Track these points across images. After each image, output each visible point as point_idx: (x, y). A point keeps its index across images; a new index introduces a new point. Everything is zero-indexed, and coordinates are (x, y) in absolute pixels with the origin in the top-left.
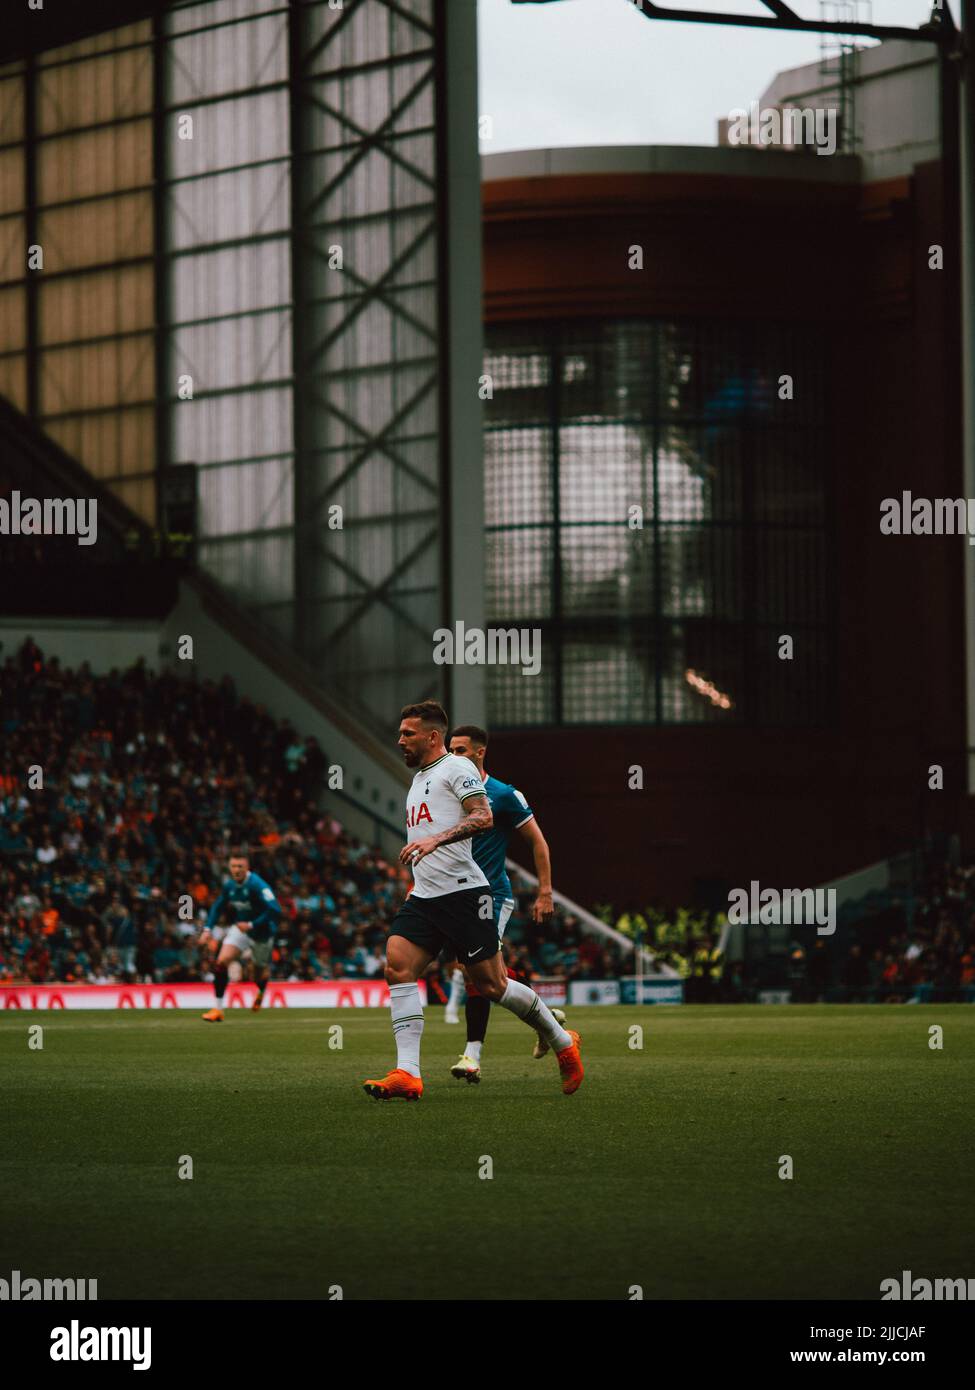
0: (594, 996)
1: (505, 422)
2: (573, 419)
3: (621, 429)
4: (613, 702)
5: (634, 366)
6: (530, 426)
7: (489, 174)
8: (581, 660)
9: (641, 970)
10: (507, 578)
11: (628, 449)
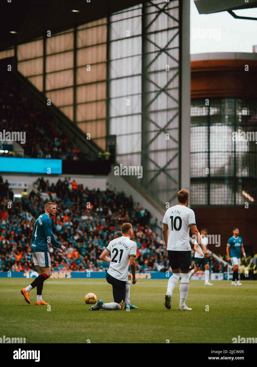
0: (217, 277)
1: (196, 125)
2: (214, 124)
3: (226, 127)
4: (223, 199)
5: (229, 110)
6: (202, 126)
7: (193, 59)
8: (215, 188)
9: (229, 271)
10: (196, 166)
11: (228, 132)
